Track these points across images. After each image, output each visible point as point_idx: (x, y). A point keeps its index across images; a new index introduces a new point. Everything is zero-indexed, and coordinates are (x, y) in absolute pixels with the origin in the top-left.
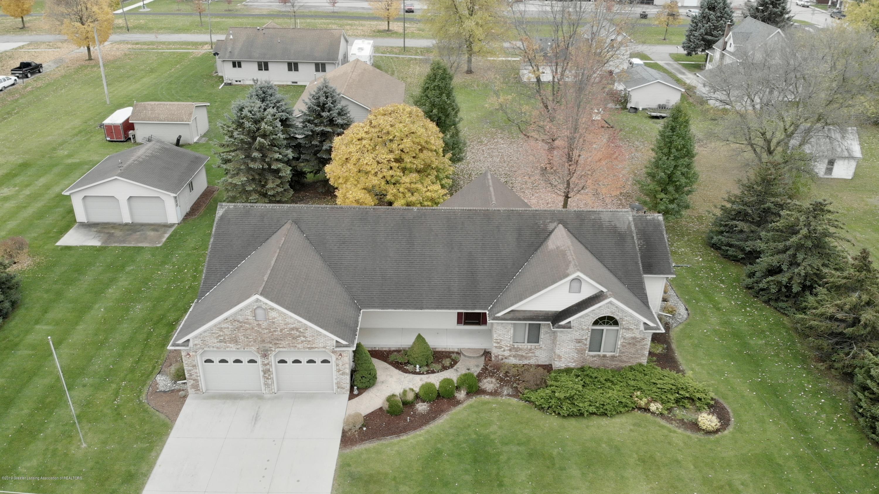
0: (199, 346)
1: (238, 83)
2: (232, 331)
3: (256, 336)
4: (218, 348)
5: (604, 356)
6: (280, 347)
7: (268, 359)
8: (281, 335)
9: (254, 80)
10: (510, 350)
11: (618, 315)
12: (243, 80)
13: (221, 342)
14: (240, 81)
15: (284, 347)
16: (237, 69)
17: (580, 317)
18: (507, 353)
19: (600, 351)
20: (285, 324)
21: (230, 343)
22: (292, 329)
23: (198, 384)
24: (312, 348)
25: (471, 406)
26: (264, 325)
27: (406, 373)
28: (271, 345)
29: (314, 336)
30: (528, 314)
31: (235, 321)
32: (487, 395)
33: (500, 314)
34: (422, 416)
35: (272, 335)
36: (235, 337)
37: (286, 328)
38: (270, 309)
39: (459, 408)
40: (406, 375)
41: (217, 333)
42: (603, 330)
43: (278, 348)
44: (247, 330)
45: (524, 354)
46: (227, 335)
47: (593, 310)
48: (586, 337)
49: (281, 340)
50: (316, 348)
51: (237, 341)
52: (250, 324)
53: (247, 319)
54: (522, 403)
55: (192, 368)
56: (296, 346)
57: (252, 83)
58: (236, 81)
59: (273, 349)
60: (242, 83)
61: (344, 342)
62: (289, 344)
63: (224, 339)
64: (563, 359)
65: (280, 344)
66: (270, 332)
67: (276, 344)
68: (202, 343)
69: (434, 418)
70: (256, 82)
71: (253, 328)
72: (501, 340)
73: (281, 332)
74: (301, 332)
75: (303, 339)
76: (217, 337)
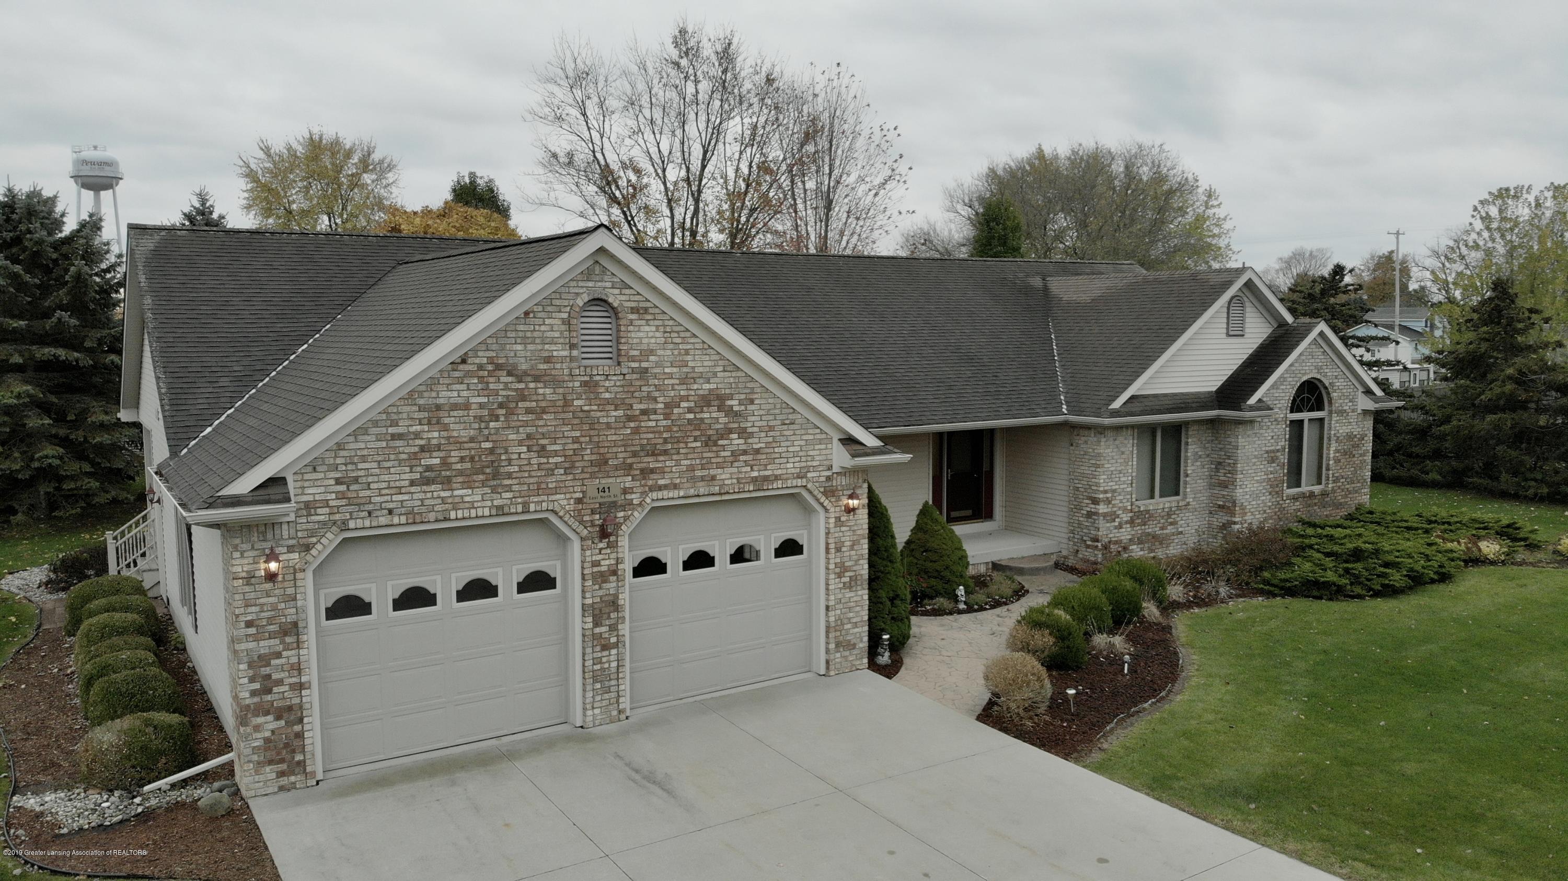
0: (322, 515)
2: (480, 419)
3: (576, 440)
6: (660, 488)
7: (613, 546)
8: (668, 429)
10: (1131, 522)
13: (428, 482)
15: (675, 487)
18: (1125, 534)
20: (684, 381)
21: (468, 485)
22: (706, 401)
26: (611, 384)
28: (628, 482)
29: (771, 428)
31: (499, 367)
35: (636, 431)
36: (491, 451)
37: (686, 398)
38: (634, 310)
41: (417, 435)
42: (1302, 422)
43: (651, 489)
44: (544, 411)
45: (1158, 531)
46: (459, 443)
47: (1291, 365)
48: (1283, 443)
49: (665, 452)
50: (777, 478)
51: (496, 475)
52: (556, 382)
53: (548, 360)
55: (275, 644)
56: (713, 478)
59: (635, 498)
61: (870, 441)
62: (691, 468)
63: (445, 463)
65: (662, 471)
66: (630, 418)
67: (646, 473)
68: (340, 496)
71: (567, 403)
72: (1114, 491)
73: (667, 416)
74: (730, 412)
75: (737, 442)
76: (414, 456)
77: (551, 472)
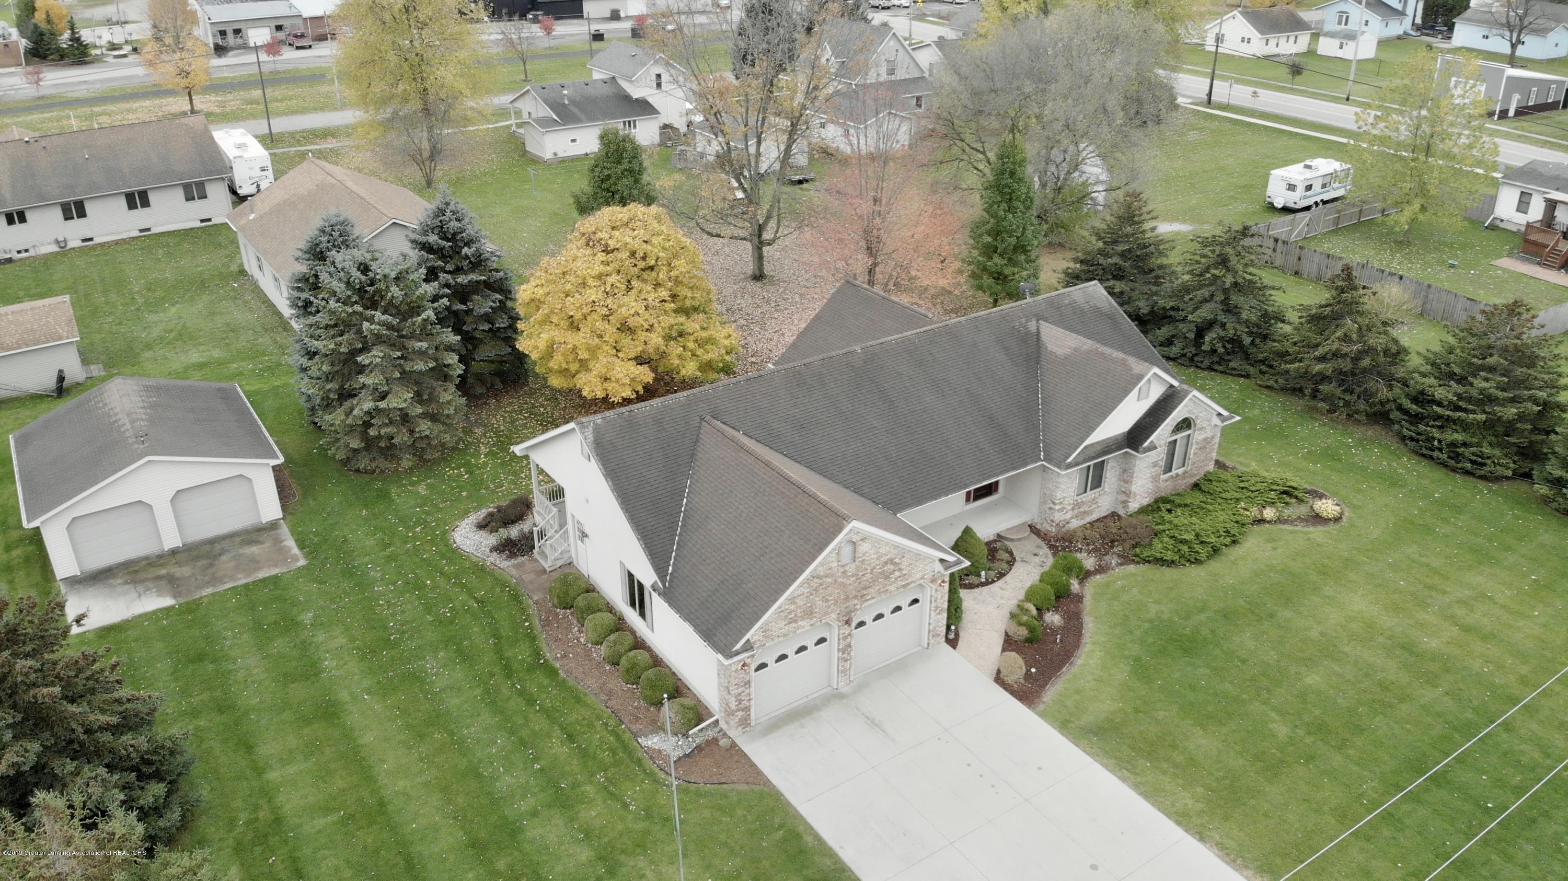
1: (24, 255)
2: (808, 597)
4: (785, 635)
5: (1177, 475)
6: (868, 599)
8: (872, 578)
9: (57, 242)
10: (1073, 509)
11: (1193, 414)
12: (34, 247)
13: (790, 623)
14: (26, 251)
15: (873, 598)
16: (18, 227)
18: (1067, 515)
19: (1172, 471)
20: (878, 559)
22: (886, 562)
23: (749, 715)
24: (908, 584)
25: (1097, 592)
26: (851, 569)
27: (973, 588)
28: (856, 602)
29: (912, 563)
30: (1098, 448)
31: (815, 578)
32: (1095, 574)
33: (1070, 459)
35: (860, 583)
37: (879, 564)
38: (862, 540)
39: (1088, 602)
41: (788, 609)
42: (1178, 439)
44: (827, 586)
45: (1087, 509)
46: (800, 607)
47: (1175, 415)
48: (1162, 455)
49: (870, 587)
51: (812, 613)
52: (833, 575)
53: (831, 569)
54: (1146, 567)
55: (743, 689)
56: (885, 590)
57: (54, 248)
58: (19, 252)
59: (858, 607)
60: (32, 253)
61: (952, 559)
62: (878, 590)
63: (796, 615)
64: (1138, 497)
65: (869, 594)
66: (858, 579)
69: (1080, 626)
70: (63, 245)
71: (836, 581)
72: (1065, 498)
73: (871, 574)
74: (896, 564)
75: (897, 574)
76: (786, 616)
77: (829, 607)
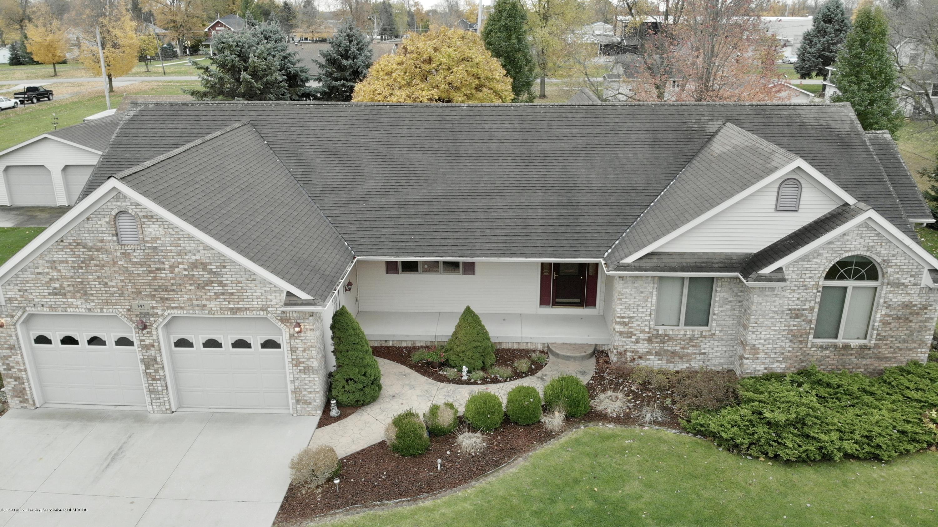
0: (16, 304)
2: (74, 268)
3: (122, 281)
5: (846, 347)
6: (173, 308)
7: (150, 333)
8: (173, 278)
10: (649, 340)
13: (56, 294)
17: (802, 259)
18: (642, 347)
19: (836, 337)
21: (74, 297)
22: (194, 265)
23: (25, 389)
25: (578, 442)
26: (137, 256)
27: (442, 381)
29: (240, 282)
30: (690, 260)
31: (78, 244)
32: (610, 422)
33: (629, 260)
34: (471, 459)
35: (155, 278)
36: (81, 283)
37: (182, 263)
39: (551, 445)
40: (442, 385)
41: (48, 273)
42: (846, 288)
43: (168, 308)
44: (104, 266)
45: (678, 349)
46: (67, 279)
47: (830, 243)
48: (812, 304)
49: (173, 290)
50: (246, 309)
51: (86, 294)
52: (107, 252)
53: (102, 241)
54: (688, 438)
55: (8, 352)
56: (205, 306)
59: (160, 312)
61: (303, 295)
62: (190, 300)
64: (761, 355)
65: (173, 300)
66: (150, 272)
67: (163, 300)
68: (22, 297)
69: (497, 465)
71: (115, 263)
72: (633, 317)
73: (172, 272)
74: (210, 272)
76: (47, 282)
77: (112, 295)
